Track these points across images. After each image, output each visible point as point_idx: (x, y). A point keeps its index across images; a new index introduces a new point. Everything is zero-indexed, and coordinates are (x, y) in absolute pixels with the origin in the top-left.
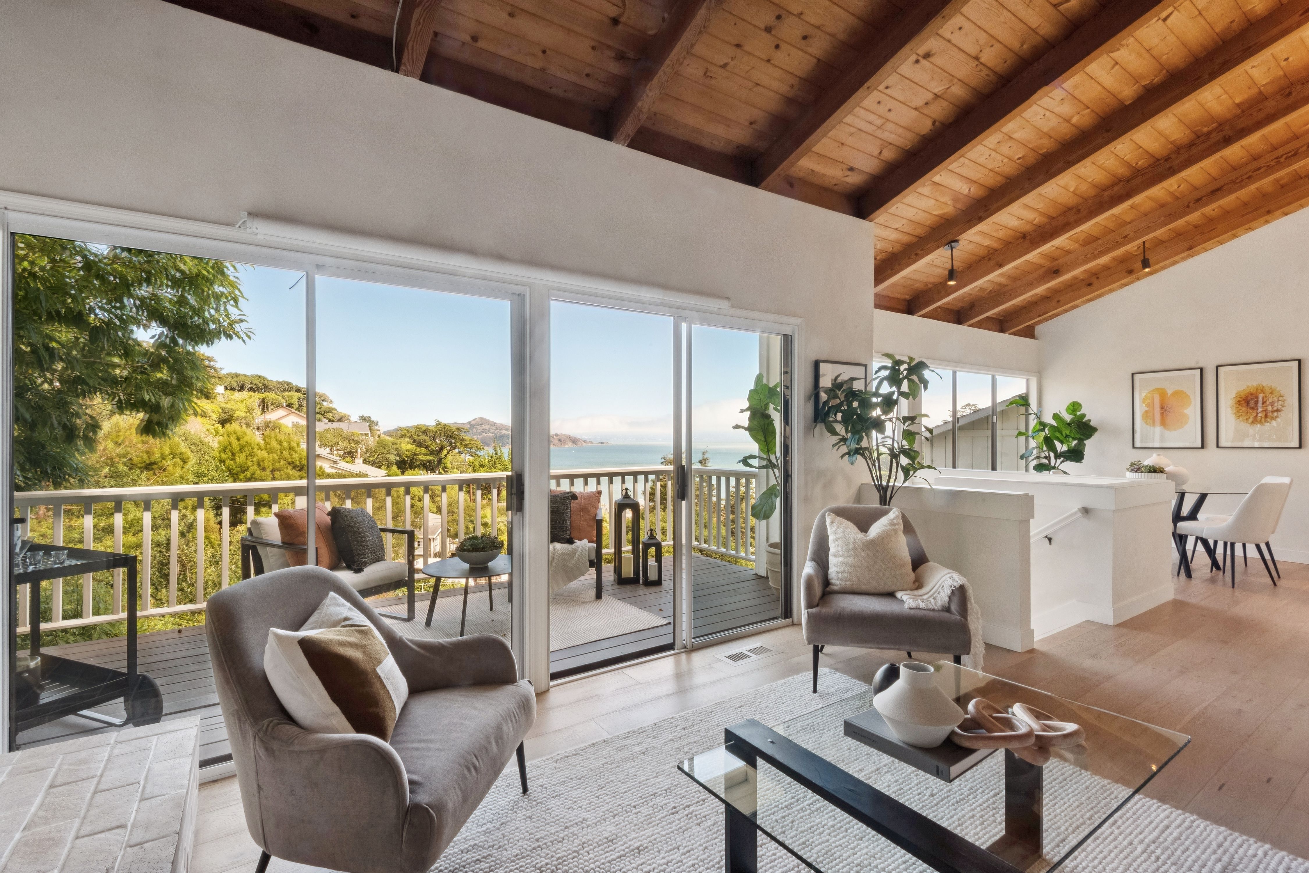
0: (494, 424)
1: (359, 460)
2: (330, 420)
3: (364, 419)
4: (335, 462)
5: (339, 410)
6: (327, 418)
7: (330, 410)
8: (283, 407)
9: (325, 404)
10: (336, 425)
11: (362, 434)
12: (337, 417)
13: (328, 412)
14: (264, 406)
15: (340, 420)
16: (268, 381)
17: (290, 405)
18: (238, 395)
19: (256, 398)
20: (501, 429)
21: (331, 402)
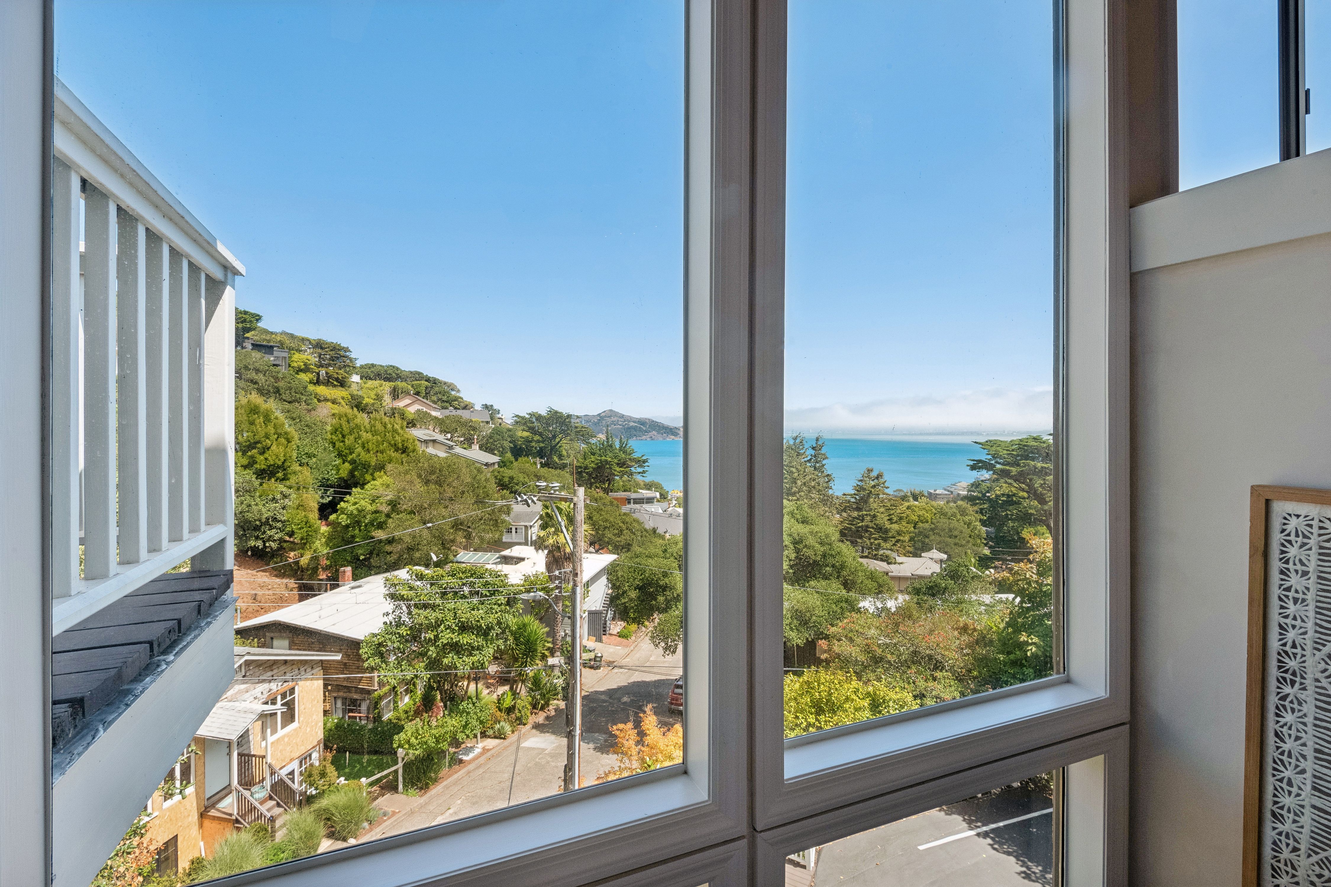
0: (623, 416)
1: (476, 447)
2: (456, 408)
3: (486, 407)
4: (451, 448)
5: (465, 399)
6: (453, 406)
7: (456, 399)
8: (410, 395)
9: (453, 393)
10: (460, 412)
11: (482, 422)
12: (462, 405)
13: (455, 401)
14: (395, 394)
15: (465, 408)
16: (402, 371)
17: (418, 393)
18: (370, 383)
19: (387, 387)
20: (629, 421)
21: (458, 391)
